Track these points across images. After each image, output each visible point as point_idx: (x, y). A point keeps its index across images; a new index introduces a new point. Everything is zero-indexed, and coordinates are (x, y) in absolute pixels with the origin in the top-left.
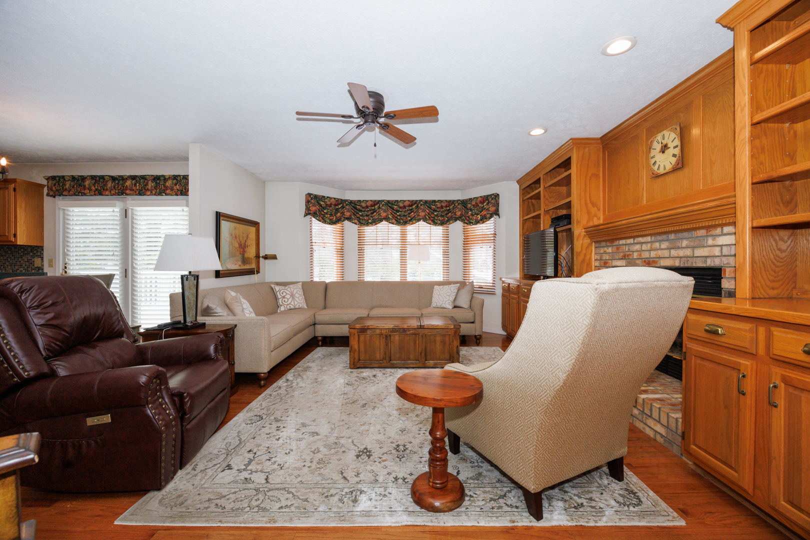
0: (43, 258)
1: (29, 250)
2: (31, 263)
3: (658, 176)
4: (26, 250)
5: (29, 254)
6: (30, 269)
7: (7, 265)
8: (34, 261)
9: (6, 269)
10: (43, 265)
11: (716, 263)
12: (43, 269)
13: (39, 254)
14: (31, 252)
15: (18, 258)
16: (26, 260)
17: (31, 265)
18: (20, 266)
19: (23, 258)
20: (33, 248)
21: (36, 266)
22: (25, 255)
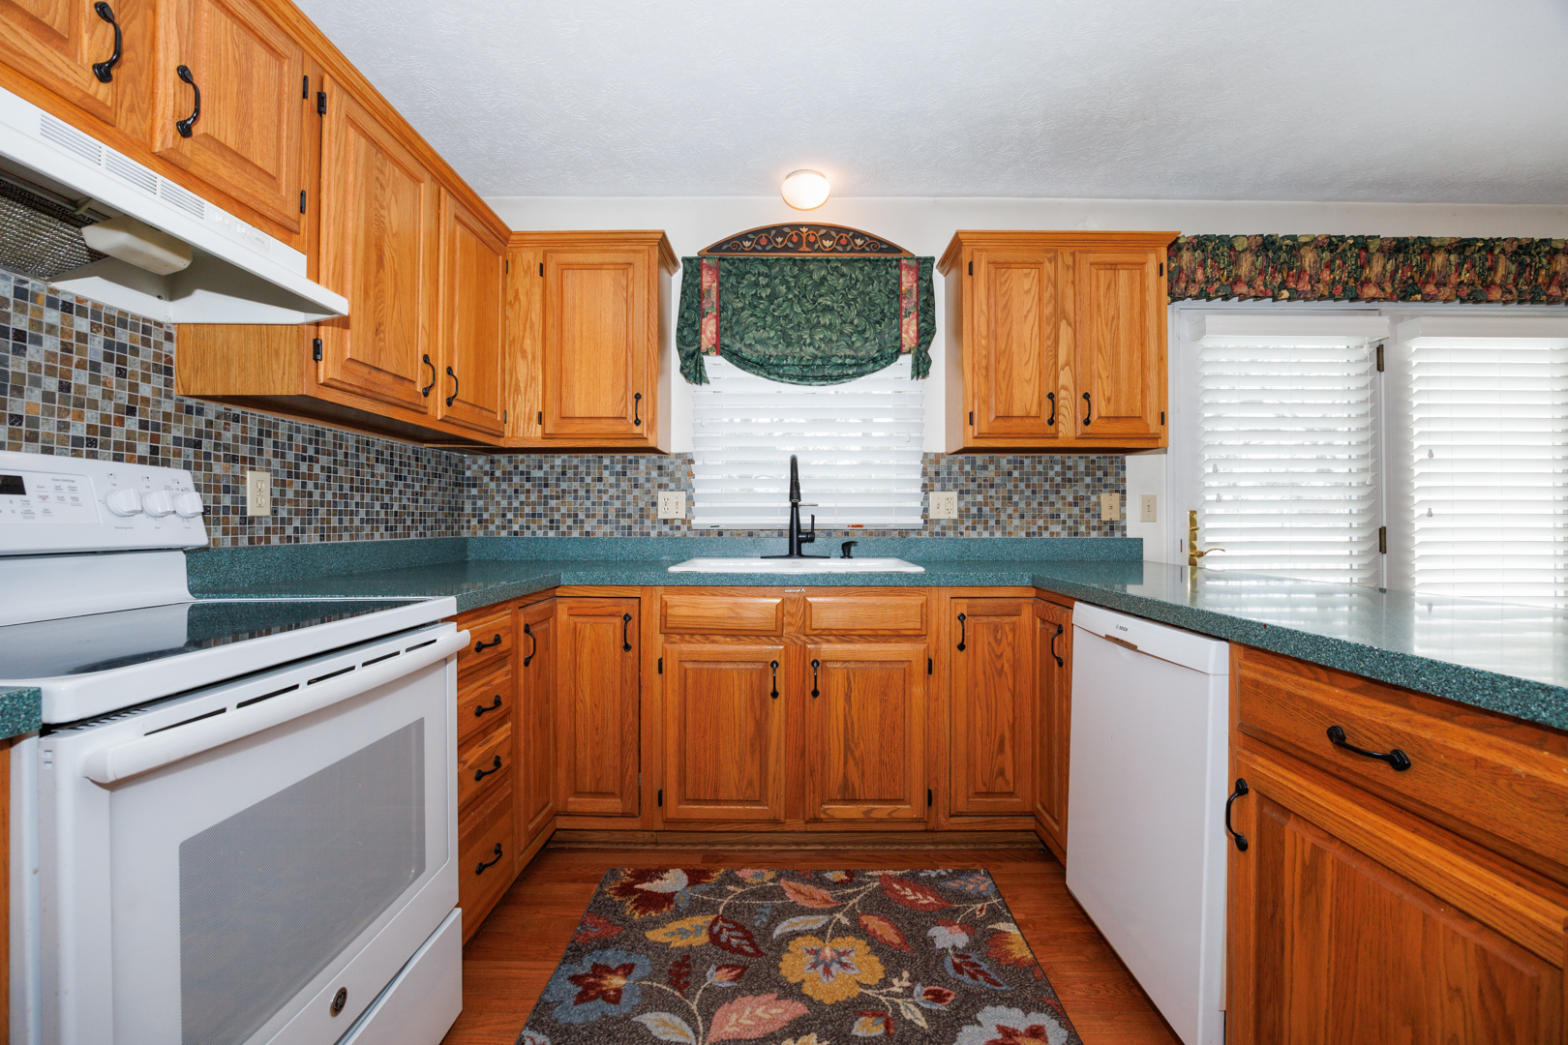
0: (1124, 492)
1: (1082, 468)
2: (1088, 510)
4: (1070, 468)
5: (1082, 480)
6: (1082, 528)
7: (1010, 516)
8: (1098, 504)
9: (1004, 528)
10: (1123, 516)
12: (1124, 528)
13: (1111, 480)
14: (1087, 475)
15: (1046, 491)
16: (1070, 499)
17: (1086, 515)
18: (1052, 516)
19: (1063, 492)
20: (1093, 462)
21: (1104, 518)
22: (1068, 485)
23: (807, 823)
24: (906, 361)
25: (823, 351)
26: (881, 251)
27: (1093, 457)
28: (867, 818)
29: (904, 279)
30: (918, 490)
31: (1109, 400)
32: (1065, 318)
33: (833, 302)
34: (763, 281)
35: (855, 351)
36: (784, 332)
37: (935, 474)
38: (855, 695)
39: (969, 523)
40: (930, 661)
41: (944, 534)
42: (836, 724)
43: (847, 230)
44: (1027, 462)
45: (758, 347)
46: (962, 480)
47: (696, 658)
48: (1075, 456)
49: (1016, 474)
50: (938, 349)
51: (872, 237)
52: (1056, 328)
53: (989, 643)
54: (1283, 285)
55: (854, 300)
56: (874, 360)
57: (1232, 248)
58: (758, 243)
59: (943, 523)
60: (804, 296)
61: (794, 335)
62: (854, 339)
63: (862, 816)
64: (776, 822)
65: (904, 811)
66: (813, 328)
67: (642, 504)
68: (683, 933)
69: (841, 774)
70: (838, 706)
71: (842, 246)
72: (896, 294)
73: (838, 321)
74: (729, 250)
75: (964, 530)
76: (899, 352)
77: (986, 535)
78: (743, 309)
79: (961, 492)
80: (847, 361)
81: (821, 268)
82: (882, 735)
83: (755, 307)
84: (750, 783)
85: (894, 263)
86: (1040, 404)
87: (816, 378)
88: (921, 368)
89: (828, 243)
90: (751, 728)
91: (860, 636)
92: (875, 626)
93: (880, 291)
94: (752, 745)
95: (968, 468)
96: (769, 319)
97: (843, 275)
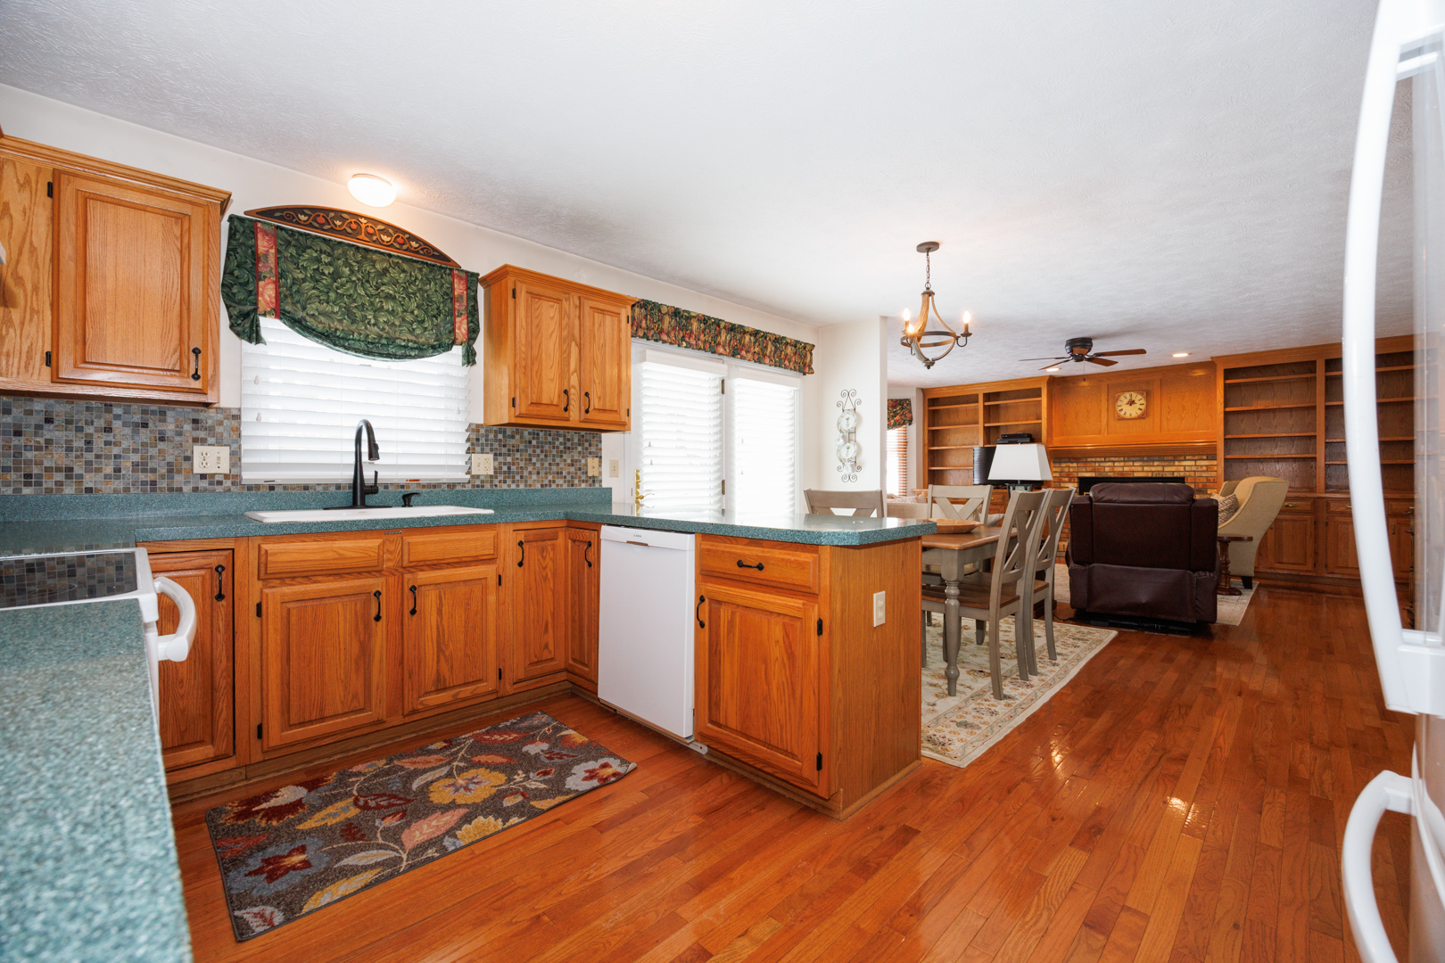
0: (601, 457)
1: (576, 441)
2: (580, 469)
3: (1123, 419)
4: (569, 440)
5: (576, 448)
6: (576, 481)
7: (530, 473)
8: (586, 465)
9: (526, 482)
10: (600, 473)
11: (1182, 474)
12: (601, 481)
13: (593, 449)
14: (579, 445)
15: (554, 456)
16: (569, 461)
17: (579, 472)
18: (558, 473)
19: (565, 456)
20: (583, 436)
21: (590, 474)
22: (567, 451)
23: (405, 716)
24: (458, 350)
25: (388, 333)
26: (433, 256)
27: (583, 433)
28: (456, 700)
29: (456, 286)
30: (462, 451)
31: (600, 398)
32: (574, 340)
33: (395, 292)
34: (325, 259)
35: (416, 337)
36: (348, 308)
37: (479, 438)
38: (445, 609)
39: (501, 477)
40: (500, 577)
41: (483, 486)
42: (431, 632)
43: (405, 232)
44: (541, 434)
45: (322, 318)
46: (496, 445)
47: (301, 597)
48: (572, 432)
49: (534, 442)
50: (479, 345)
51: (425, 243)
52: (569, 346)
53: (539, 560)
54: (683, 339)
55: (414, 294)
56: (433, 347)
57: (660, 311)
58: (315, 220)
59: (482, 478)
60: (368, 281)
61: (359, 314)
62: (414, 327)
63: (451, 699)
64: (380, 722)
65: (483, 687)
66: (377, 310)
67: (170, 459)
68: (334, 815)
69: (435, 671)
70: (432, 618)
71: (399, 244)
72: (449, 296)
73: (400, 309)
74: (281, 218)
75: (497, 483)
76: (454, 343)
77: (513, 486)
78: (304, 280)
79: (495, 455)
80: (410, 344)
81: (382, 261)
82: (466, 636)
83: (317, 281)
84: (355, 696)
85: (448, 271)
86: (559, 396)
87: (381, 355)
88: (470, 358)
89: (386, 238)
90: (355, 648)
91: (448, 564)
92: (460, 555)
93: (436, 291)
94: (357, 663)
95: (500, 436)
96: (332, 295)
97: (404, 271)
